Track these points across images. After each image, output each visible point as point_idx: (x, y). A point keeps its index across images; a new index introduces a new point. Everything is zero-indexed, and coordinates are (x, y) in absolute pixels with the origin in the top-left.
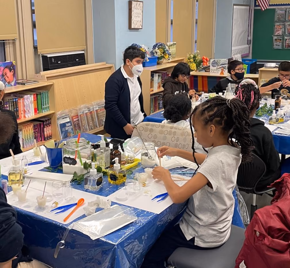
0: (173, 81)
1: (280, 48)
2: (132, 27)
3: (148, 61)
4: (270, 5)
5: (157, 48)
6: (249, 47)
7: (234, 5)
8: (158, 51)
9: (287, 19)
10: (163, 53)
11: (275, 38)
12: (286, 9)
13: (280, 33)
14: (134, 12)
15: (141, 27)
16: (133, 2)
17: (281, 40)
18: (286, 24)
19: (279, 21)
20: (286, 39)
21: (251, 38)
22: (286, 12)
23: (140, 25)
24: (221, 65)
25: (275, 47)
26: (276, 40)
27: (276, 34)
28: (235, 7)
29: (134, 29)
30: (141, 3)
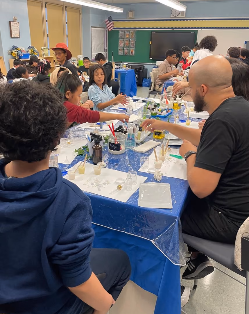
0: (30, 66)
1: (122, 54)
2: (13, 36)
3: (23, 55)
4: (114, 28)
5: (29, 49)
6: (106, 54)
7: (92, 27)
8: (30, 50)
9: (125, 37)
10: (33, 52)
11: (119, 48)
12: (125, 31)
13: (122, 45)
14: (13, 28)
15: (19, 37)
16: (11, 22)
17: (122, 49)
18: (125, 40)
19: (121, 38)
20: (125, 49)
21: (107, 48)
22: (124, 32)
23: (18, 35)
24: (73, 61)
25: (120, 54)
26: (120, 50)
27: (120, 46)
28: (92, 28)
29: (13, 37)
30: (18, 23)
